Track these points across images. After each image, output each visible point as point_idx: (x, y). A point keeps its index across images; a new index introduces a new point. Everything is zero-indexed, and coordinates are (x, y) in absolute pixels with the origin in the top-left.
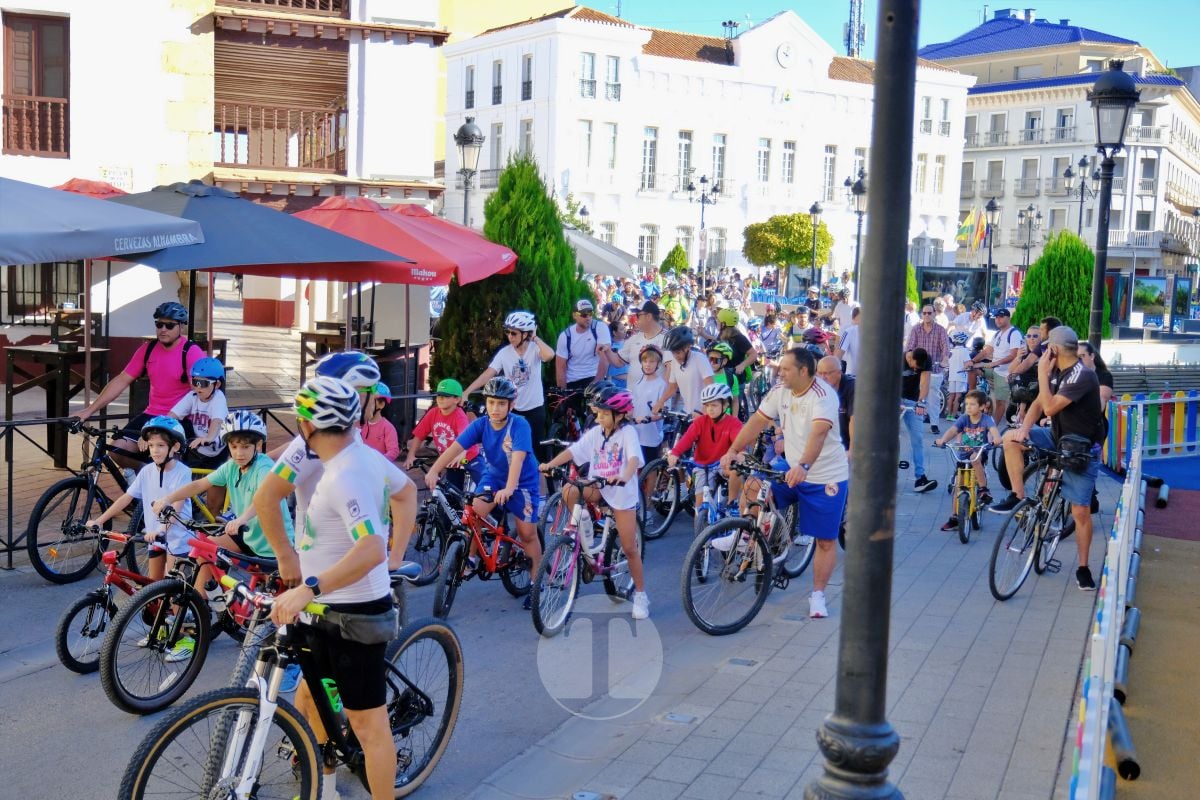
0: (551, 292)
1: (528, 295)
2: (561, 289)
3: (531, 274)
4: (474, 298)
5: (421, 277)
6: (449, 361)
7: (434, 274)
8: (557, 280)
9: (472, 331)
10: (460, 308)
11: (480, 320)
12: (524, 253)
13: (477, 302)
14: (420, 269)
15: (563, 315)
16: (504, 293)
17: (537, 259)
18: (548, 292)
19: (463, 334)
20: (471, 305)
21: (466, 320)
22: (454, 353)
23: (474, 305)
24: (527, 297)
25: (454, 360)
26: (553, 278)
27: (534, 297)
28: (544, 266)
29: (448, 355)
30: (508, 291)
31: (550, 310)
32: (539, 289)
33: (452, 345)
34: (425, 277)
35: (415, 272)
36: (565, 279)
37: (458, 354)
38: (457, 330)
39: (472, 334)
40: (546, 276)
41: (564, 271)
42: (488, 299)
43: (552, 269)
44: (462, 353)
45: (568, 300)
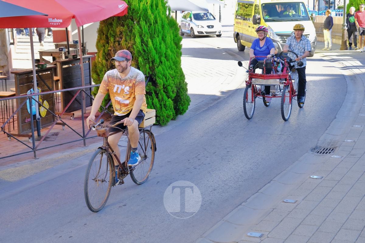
0: (151, 24)
1: (138, 27)
2: (156, 22)
3: (139, 15)
4: (110, 30)
5: (54, 23)
6: (100, 65)
7: (61, 21)
8: (153, 17)
9: (110, 48)
10: (104, 36)
11: (114, 42)
12: (134, 3)
13: (112, 32)
14: (53, 19)
15: (158, 36)
16: (125, 26)
17: (141, 6)
18: (148, 24)
19: (106, 51)
20: (109, 35)
21: (108, 43)
22: (102, 61)
23: (111, 34)
24: (137, 27)
25: (103, 65)
26: (151, 17)
27: (140, 28)
28: (145, 10)
29: (100, 62)
30: (128, 25)
31: (151, 34)
32: (143, 23)
33: (101, 57)
34: (56, 23)
35: (50, 20)
36: (158, 16)
37: (104, 61)
38: (102, 49)
39: (111, 50)
40: (146, 15)
41: (157, 12)
42: (118, 30)
43: (149, 12)
44: (107, 60)
45: (160, 28)
